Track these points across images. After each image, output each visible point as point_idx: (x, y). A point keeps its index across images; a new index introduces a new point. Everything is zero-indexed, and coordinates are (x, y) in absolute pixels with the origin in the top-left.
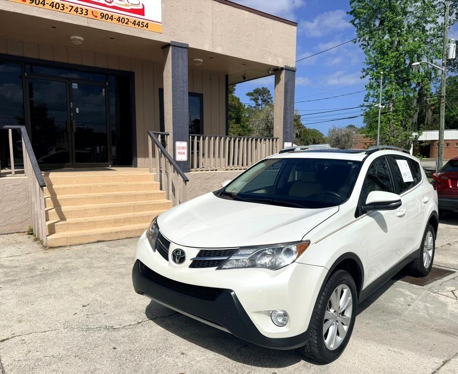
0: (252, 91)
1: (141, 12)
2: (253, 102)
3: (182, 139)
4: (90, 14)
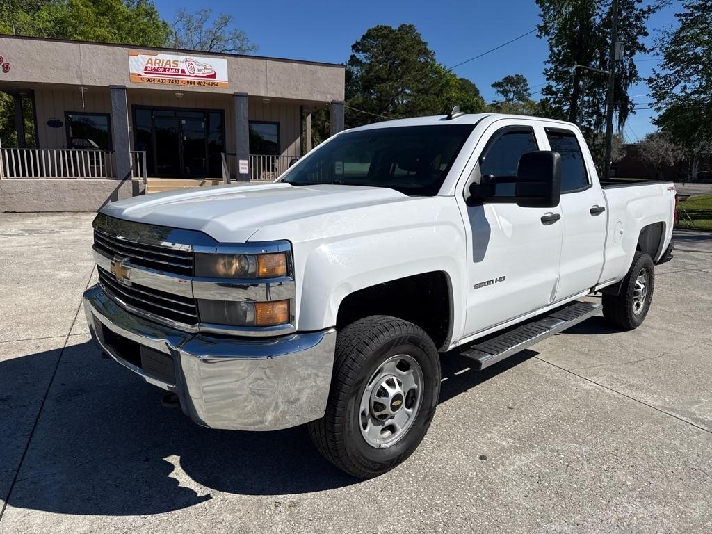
0: (501, 81)
1: (213, 76)
2: (500, 95)
3: (244, 159)
4: (181, 83)
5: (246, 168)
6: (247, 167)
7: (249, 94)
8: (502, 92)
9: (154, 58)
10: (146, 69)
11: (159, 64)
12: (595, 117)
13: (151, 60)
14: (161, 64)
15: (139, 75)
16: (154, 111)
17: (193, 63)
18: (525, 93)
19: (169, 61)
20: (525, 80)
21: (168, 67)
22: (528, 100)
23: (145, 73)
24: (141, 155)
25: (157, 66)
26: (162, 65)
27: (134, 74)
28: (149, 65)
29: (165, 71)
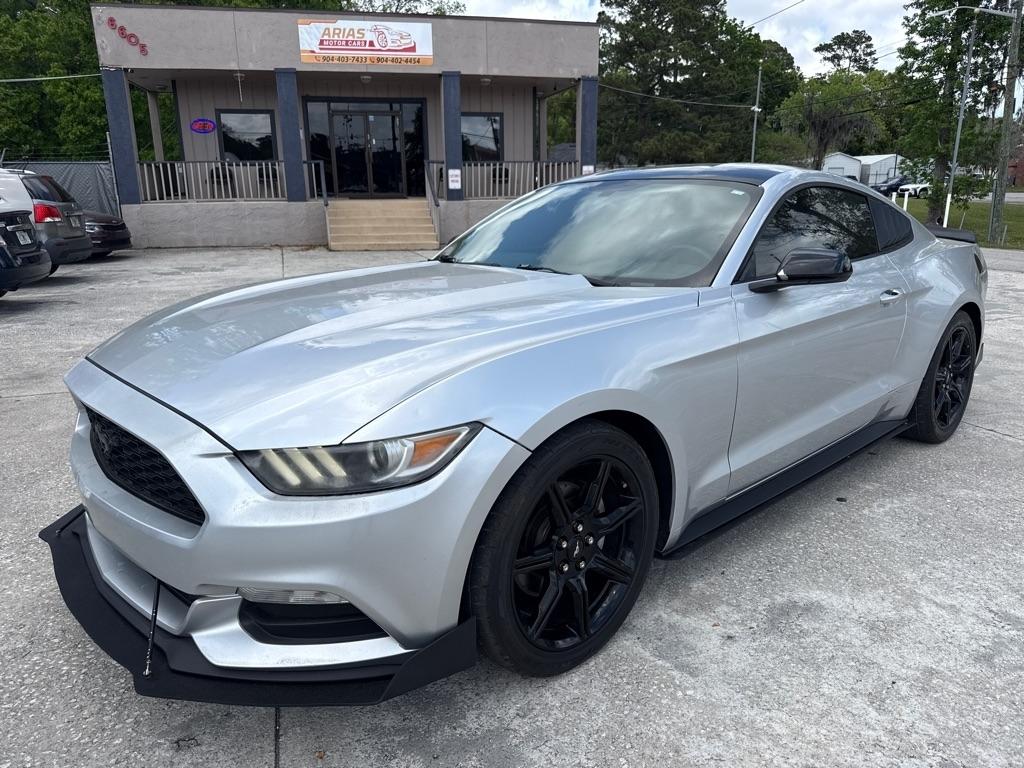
0: (829, 42)
1: (413, 49)
3: (455, 167)
4: (368, 62)
5: (457, 181)
6: (459, 179)
7: (463, 72)
8: (832, 59)
9: (331, 26)
10: (322, 42)
11: (338, 35)
12: (985, 89)
13: (329, 29)
14: (341, 35)
15: (313, 52)
16: (332, 104)
17: (385, 32)
18: (868, 58)
19: (353, 30)
20: (869, 38)
21: (350, 38)
22: (872, 69)
23: (321, 49)
24: (317, 166)
25: (336, 37)
26: (343, 36)
27: (305, 51)
28: (326, 37)
29: (347, 44)
